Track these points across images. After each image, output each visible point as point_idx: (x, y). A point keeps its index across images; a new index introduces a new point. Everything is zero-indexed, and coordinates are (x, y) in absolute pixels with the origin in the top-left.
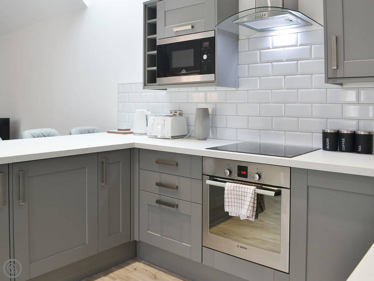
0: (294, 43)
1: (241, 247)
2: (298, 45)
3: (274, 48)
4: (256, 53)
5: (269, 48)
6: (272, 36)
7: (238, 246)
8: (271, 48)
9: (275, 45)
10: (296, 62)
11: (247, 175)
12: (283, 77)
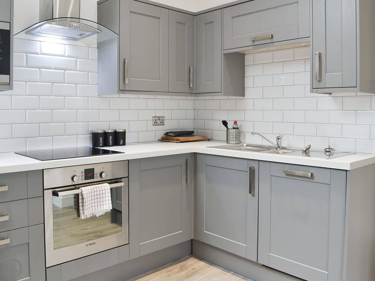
0: (62, 53)
1: (90, 244)
2: (66, 56)
3: (42, 54)
5: (37, 54)
6: (40, 41)
7: (87, 245)
8: (39, 53)
9: (43, 52)
10: (64, 71)
11: (95, 176)
12: (50, 84)
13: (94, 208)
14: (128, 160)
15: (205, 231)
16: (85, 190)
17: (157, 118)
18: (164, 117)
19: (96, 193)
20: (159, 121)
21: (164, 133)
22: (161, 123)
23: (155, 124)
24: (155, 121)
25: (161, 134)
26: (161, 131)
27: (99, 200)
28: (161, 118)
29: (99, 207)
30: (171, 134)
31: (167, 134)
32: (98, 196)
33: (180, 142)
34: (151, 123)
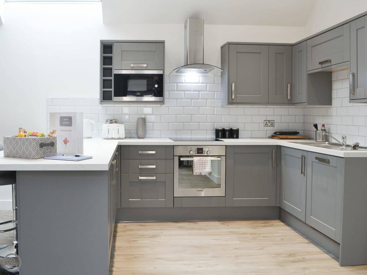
0: (198, 82)
1: (199, 191)
2: (200, 83)
3: (186, 83)
4: (175, 85)
5: (183, 83)
7: (197, 191)
8: (184, 82)
9: (186, 82)
10: (199, 92)
11: (203, 152)
12: (190, 100)
13: (200, 169)
14: (226, 145)
15: (284, 201)
16: (195, 159)
17: (268, 122)
18: (274, 121)
19: (202, 162)
20: (269, 123)
21: (273, 133)
22: (271, 125)
23: (266, 125)
24: (266, 124)
25: (271, 133)
26: (271, 131)
27: (203, 165)
28: (271, 122)
29: (204, 169)
30: (278, 133)
31: (275, 133)
32: (203, 163)
33: (280, 139)
34: (262, 125)
